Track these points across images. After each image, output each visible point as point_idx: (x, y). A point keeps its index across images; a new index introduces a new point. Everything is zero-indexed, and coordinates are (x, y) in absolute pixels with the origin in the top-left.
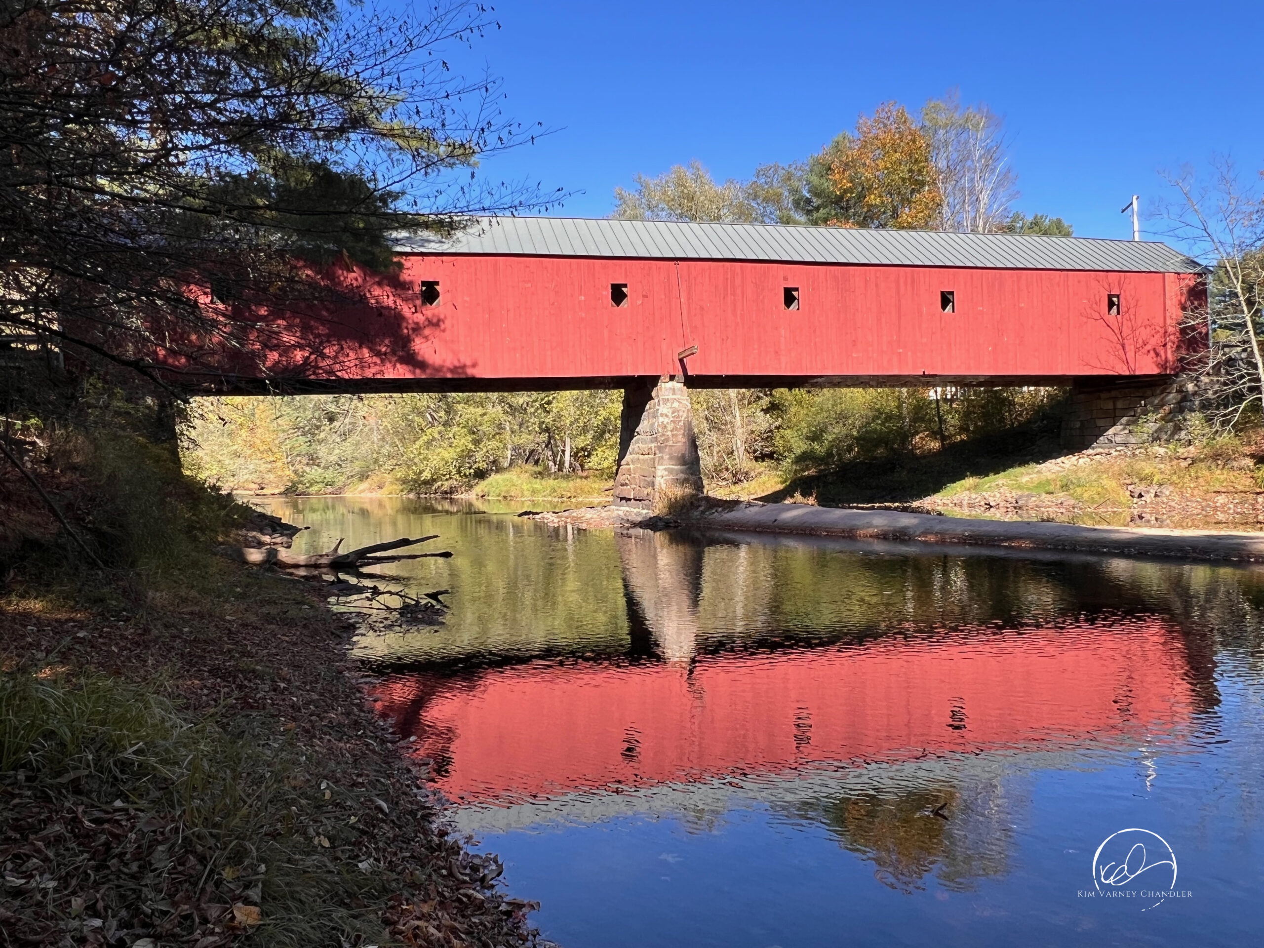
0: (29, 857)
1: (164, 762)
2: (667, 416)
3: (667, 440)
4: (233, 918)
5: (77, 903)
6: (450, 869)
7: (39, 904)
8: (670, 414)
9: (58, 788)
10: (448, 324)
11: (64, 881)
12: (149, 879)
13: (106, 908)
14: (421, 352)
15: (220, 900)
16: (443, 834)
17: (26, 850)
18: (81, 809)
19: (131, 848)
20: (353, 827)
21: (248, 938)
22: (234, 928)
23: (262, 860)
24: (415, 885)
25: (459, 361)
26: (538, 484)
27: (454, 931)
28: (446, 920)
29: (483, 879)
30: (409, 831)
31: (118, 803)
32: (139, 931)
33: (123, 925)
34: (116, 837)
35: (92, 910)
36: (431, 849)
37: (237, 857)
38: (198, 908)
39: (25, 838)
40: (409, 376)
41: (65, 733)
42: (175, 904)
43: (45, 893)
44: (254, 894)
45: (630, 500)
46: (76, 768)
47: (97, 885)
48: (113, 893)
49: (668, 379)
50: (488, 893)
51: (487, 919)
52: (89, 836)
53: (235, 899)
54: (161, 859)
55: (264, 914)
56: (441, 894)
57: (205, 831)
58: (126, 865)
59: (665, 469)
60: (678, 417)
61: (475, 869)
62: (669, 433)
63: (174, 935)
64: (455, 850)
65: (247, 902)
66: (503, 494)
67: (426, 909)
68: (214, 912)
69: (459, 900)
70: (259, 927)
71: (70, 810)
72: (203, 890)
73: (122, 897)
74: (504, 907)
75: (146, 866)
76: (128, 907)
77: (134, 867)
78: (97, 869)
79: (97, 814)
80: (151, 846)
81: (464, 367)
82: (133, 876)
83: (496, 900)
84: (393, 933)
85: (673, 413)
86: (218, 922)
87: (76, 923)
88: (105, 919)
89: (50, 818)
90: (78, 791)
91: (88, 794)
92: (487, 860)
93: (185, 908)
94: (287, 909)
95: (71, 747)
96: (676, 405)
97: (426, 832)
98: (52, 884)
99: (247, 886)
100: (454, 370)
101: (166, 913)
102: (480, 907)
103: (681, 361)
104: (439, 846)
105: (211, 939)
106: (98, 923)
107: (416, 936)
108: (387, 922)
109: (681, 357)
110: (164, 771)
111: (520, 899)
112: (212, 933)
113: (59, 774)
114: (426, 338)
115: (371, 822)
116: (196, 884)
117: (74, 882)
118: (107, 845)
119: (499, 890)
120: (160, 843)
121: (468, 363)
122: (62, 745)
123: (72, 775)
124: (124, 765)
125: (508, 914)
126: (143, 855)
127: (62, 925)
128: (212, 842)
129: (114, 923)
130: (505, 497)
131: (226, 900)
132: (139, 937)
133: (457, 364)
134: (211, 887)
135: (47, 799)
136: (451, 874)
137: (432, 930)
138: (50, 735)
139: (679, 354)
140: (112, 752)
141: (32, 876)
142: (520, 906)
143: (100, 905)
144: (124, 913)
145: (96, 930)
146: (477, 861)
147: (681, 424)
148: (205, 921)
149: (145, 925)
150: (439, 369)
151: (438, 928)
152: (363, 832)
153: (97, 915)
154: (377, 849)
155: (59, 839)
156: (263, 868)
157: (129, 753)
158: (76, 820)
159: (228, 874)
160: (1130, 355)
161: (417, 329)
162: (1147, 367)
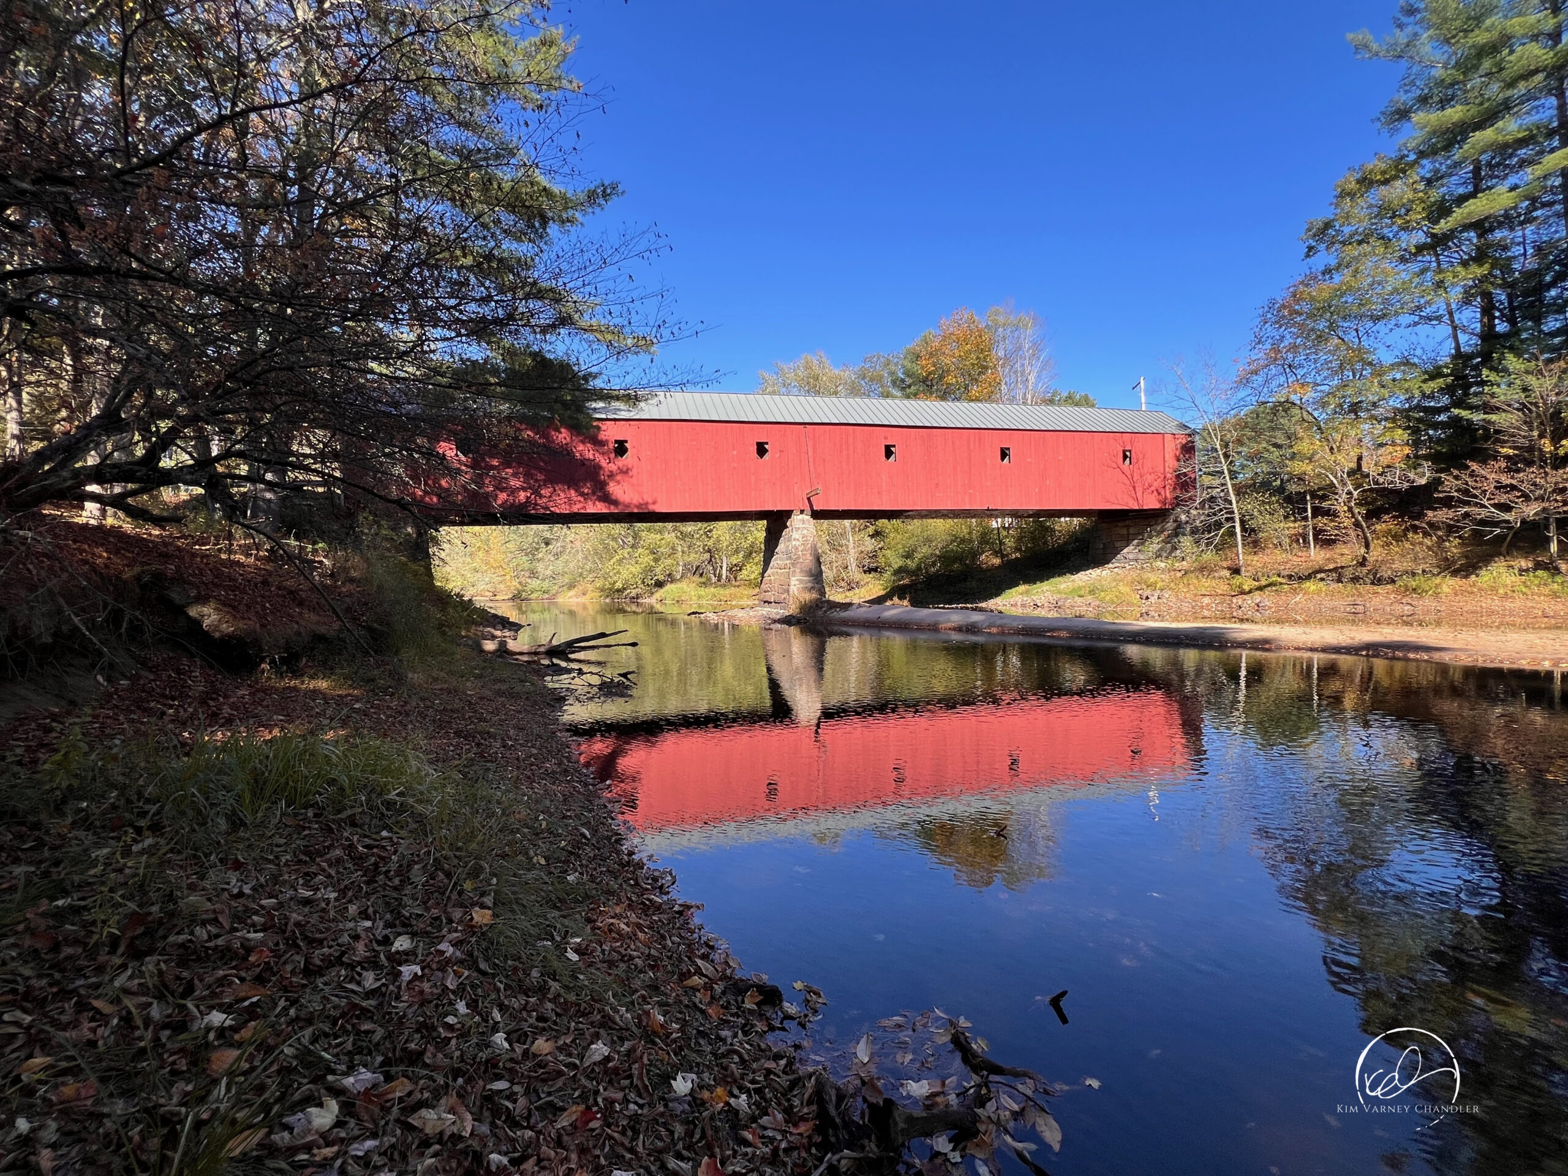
0: (316, 875)
1: (420, 801)
2: (798, 540)
3: (799, 558)
4: (472, 919)
5: (353, 909)
6: (636, 880)
7: (323, 910)
8: (800, 539)
9: (338, 822)
10: (634, 472)
11: (343, 892)
12: (408, 890)
13: (375, 912)
15: (462, 905)
16: (631, 853)
17: (314, 869)
18: (356, 838)
19: (394, 867)
20: (563, 849)
21: (483, 934)
22: (472, 927)
23: (495, 875)
24: (610, 893)
25: (643, 499)
26: (702, 591)
27: (639, 927)
28: (633, 918)
29: (661, 887)
30: (605, 852)
31: (384, 833)
32: (400, 929)
33: (388, 925)
34: (382, 858)
35: (364, 915)
36: (623, 865)
37: (475, 874)
38: (445, 912)
39: (313, 861)
40: (605, 511)
41: (345, 780)
42: (428, 909)
43: (328, 902)
44: (488, 900)
45: (771, 603)
46: (352, 807)
47: (368, 895)
48: (380, 901)
49: (799, 513)
50: (665, 898)
51: (664, 917)
52: (362, 858)
53: (473, 905)
54: (418, 876)
55: (495, 915)
56: (629, 899)
57: (451, 854)
58: (390, 879)
59: (796, 581)
60: (807, 541)
61: (655, 880)
62: (800, 553)
63: (426, 933)
64: (640, 865)
65: (483, 906)
66: (677, 599)
67: (618, 910)
68: (457, 914)
69: (643, 903)
70: (491, 926)
71: (347, 839)
72: (449, 898)
73: (387, 904)
74: (676, 908)
75: (406, 880)
76: (392, 912)
77: (397, 881)
78: (368, 883)
79: (367, 841)
80: (410, 866)
81: (647, 504)
82: (395, 888)
83: (671, 903)
84: (593, 929)
85: (802, 538)
86: (460, 922)
87: (351, 925)
88: (374, 921)
89: (332, 845)
90: (354, 824)
91: (361, 827)
92: (664, 873)
93: (435, 912)
94: (513, 911)
95: (348, 791)
96: (805, 531)
97: (618, 852)
98: (333, 895)
99: (483, 894)
100: (639, 506)
101: (419, 916)
102: (658, 908)
103: (809, 499)
104: (628, 863)
105: (455, 935)
106: (368, 924)
107: (610, 931)
108: (589, 920)
110: (420, 808)
111: (689, 902)
112: (456, 931)
113: (339, 812)
114: (618, 482)
115: (578, 843)
116: (443, 894)
117: (350, 894)
118: (376, 865)
119: (673, 895)
120: (416, 863)
121: (650, 501)
122: (342, 789)
123: (349, 812)
124: (389, 804)
125: (680, 913)
126: (404, 872)
127: (341, 926)
128: (456, 861)
129: (381, 924)
130: (678, 602)
131: (467, 906)
132: (400, 934)
133: (641, 502)
134: (455, 896)
135: (331, 830)
136: (637, 884)
137: (623, 926)
138: (332, 782)
140: (380, 794)
141: (318, 889)
142: (689, 907)
143: (370, 910)
144: (388, 916)
145: (367, 929)
146: (656, 874)
147: (809, 546)
148: (450, 921)
149: (404, 925)
150: (628, 506)
151: (627, 924)
152: (571, 853)
153: (368, 918)
154: (581, 866)
155: (339, 861)
156: (494, 881)
157: (392, 795)
158: (352, 846)
159: (468, 885)
160: (1139, 494)
161: (611, 475)
162: (1151, 503)
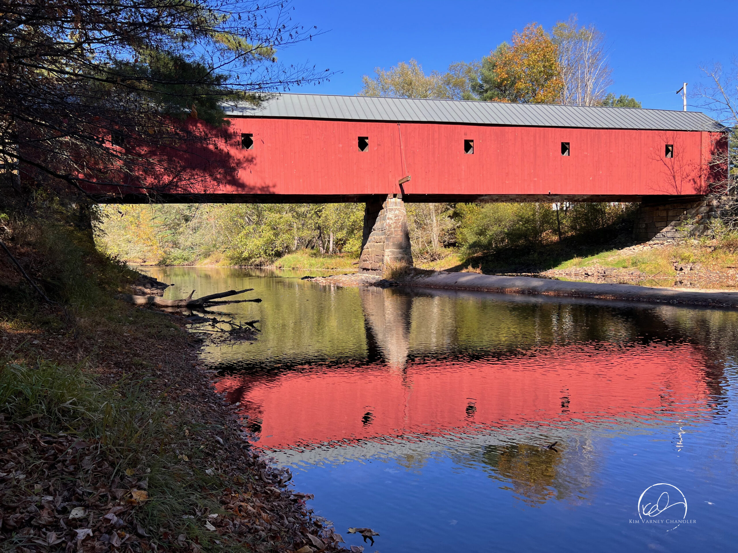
0: (8, 461)
1: (89, 410)
2: (391, 219)
3: (391, 234)
4: (131, 497)
5: (38, 487)
6: (260, 476)
7: (15, 486)
8: (393, 218)
9: (25, 424)
10: (257, 161)
11: (29, 474)
12: (81, 475)
13: (55, 490)
14: (242, 178)
15: (123, 487)
16: (256, 457)
17: (6, 457)
18: (39, 436)
19: (69, 458)
20: (202, 451)
21: (140, 508)
22: (132, 502)
23: (149, 466)
24: (239, 484)
25: (265, 183)
26: (313, 260)
27: (263, 508)
28: (258, 503)
29: (280, 482)
30: (236, 455)
31: (61, 434)
32: (75, 503)
33: (65, 500)
34: (61, 451)
35: (47, 491)
36: (249, 465)
37: (134, 463)
38: (110, 491)
39: (6, 452)
40: (234, 192)
41: (28, 392)
42: (96, 489)
43: (18, 481)
44: (144, 484)
45: (369, 270)
46: (35, 413)
47: (49, 478)
48: (59, 483)
49: (392, 197)
50: (283, 490)
51: (283, 504)
52: (43, 451)
53: (132, 487)
54: (88, 464)
55: (149, 495)
56: (255, 489)
57: (114, 448)
58: (67, 467)
59: (390, 251)
60: (398, 220)
61: (275, 476)
62: (393, 229)
63: (96, 506)
64: (263, 465)
65: (140, 488)
66: (292, 266)
67: (246, 496)
68: (120, 493)
69: (266, 493)
70: (147, 502)
71: (32, 436)
72: (113, 481)
73: (65, 485)
74: (292, 497)
75: (78, 468)
76: (68, 490)
77: (72, 468)
78: (49, 469)
79: (48, 439)
80: (82, 457)
81: (268, 187)
82: (71, 473)
83: (288, 494)
84: (227, 509)
85: (395, 217)
86: (122, 499)
87: (37, 498)
88: (55, 496)
89: (20, 440)
90: (36, 426)
91: (43, 428)
92: (282, 471)
93: (103, 491)
94: (163, 492)
95: (32, 401)
96: (397, 212)
97: (246, 456)
98: (22, 477)
99: (139, 480)
100: (262, 189)
101: (90, 494)
102: (278, 497)
103: (401, 185)
104: (254, 463)
105: (119, 508)
106: (50, 498)
107: (240, 511)
108: (223, 503)
109: (400, 183)
110: (89, 414)
111: (302, 493)
112: (119, 505)
113: (25, 416)
114: (245, 169)
115: (215, 446)
116: (109, 478)
117: (36, 476)
118: (55, 456)
119: (289, 488)
120: (87, 455)
121: (271, 185)
122: (27, 400)
123: (33, 416)
124: (64, 412)
125: (295, 501)
126: (77, 461)
127: (29, 499)
128: (119, 454)
129: (60, 499)
130: (293, 268)
131: (127, 488)
132: (75, 506)
133: (264, 185)
134: (118, 479)
135: (18, 430)
136: (261, 479)
137: (250, 508)
138: (19, 394)
139: (399, 181)
140: (57, 404)
141: (10, 472)
142: (302, 497)
143: (52, 489)
144: (66, 493)
145: (49, 502)
146: (276, 472)
147: (400, 224)
148: (114, 498)
149: (78, 500)
150: (253, 188)
151: (253, 507)
152: (208, 454)
153: (50, 494)
154: (216, 463)
155: (26, 452)
156: (149, 470)
157: (67, 404)
158: (35, 442)
159: (128, 472)
160: (678, 183)
161: (239, 163)
162: (688, 190)
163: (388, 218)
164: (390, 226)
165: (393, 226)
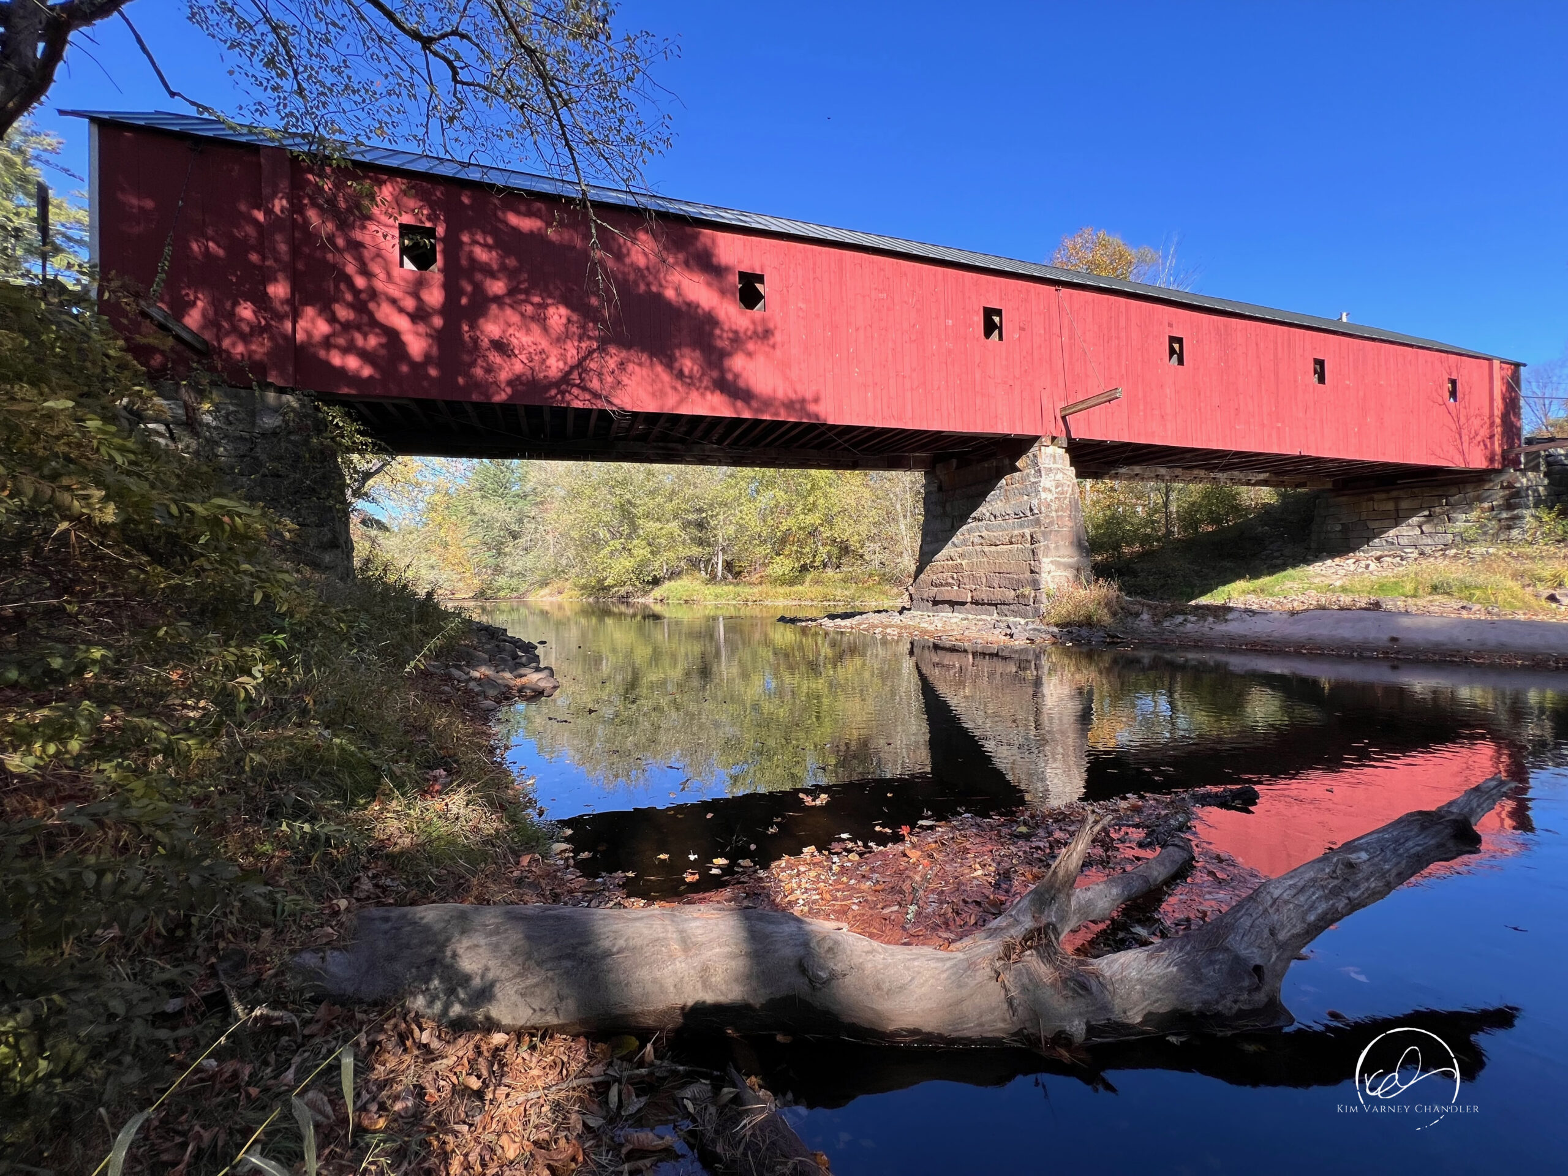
2: (1050, 491)
3: (1052, 523)
8: (1053, 489)
14: (745, 375)
25: (796, 392)
45: (963, 604)
49: (1049, 443)
59: (1052, 562)
60: (1062, 493)
62: (1054, 514)
66: (684, 598)
81: (803, 401)
85: (1057, 487)
96: (1060, 476)
100: (789, 405)
103: (1064, 418)
109: (1064, 413)
114: (750, 355)
130: (686, 602)
133: (793, 396)
147: (1067, 502)
150: (767, 403)
160: (1466, 445)
161: (737, 340)
162: (1478, 461)
163: (1045, 489)
164: (1049, 506)
165: (1054, 506)
